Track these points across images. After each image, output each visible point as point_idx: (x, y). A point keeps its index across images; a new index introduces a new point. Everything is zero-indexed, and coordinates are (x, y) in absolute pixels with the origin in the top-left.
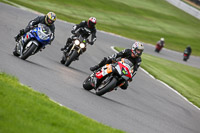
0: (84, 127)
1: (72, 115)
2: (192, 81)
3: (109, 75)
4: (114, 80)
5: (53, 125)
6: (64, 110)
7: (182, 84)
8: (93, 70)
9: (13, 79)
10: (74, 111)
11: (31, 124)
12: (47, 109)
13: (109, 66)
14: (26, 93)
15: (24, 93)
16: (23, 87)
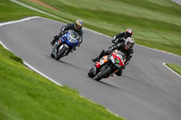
3: (105, 64)
4: (109, 68)
8: (95, 61)
9: (74, 91)
13: (106, 57)
14: (85, 104)
15: (84, 104)
16: (83, 99)
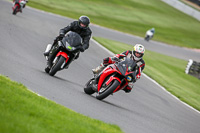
0: (62, 117)
1: (50, 105)
2: (170, 71)
5: (31, 115)
6: (42, 101)
7: (160, 74)
10: (52, 101)
11: (9, 114)
12: (25, 98)
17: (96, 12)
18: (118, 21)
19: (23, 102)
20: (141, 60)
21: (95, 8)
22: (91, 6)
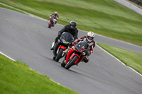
1: (66, 91)
6: (61, 88)
9: (25, 65)
17: (100, 25)
18: (115, 32)
19: (48, 89)
20: (93, 41)
21: (99, 23)
22: (96, 22)
